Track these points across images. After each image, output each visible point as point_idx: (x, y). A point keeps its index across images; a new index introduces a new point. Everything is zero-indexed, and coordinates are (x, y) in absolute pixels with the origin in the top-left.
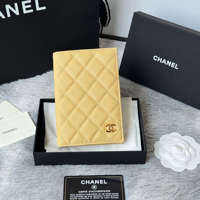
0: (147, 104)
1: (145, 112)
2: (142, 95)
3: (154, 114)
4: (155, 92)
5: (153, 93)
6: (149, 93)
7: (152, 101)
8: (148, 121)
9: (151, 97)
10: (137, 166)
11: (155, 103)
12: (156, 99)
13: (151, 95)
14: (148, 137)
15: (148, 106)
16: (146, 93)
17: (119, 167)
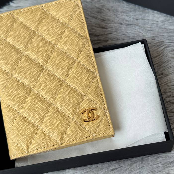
0: (159, 42)
1: (158, 56)
2: (148, 27)
3: (172, 58)
4: (167, 17)
5: (165, 19)
6: (159, 20)
7: (165, 34)
8: (165, 72)
9: (163, 27)
10: (160, 159)
11: (170, 36)
12: (171, 29)
13: (162, 24)
14: (169, 101)
15: (160, 45)
16: (155, 22)
17: (131, 165)
